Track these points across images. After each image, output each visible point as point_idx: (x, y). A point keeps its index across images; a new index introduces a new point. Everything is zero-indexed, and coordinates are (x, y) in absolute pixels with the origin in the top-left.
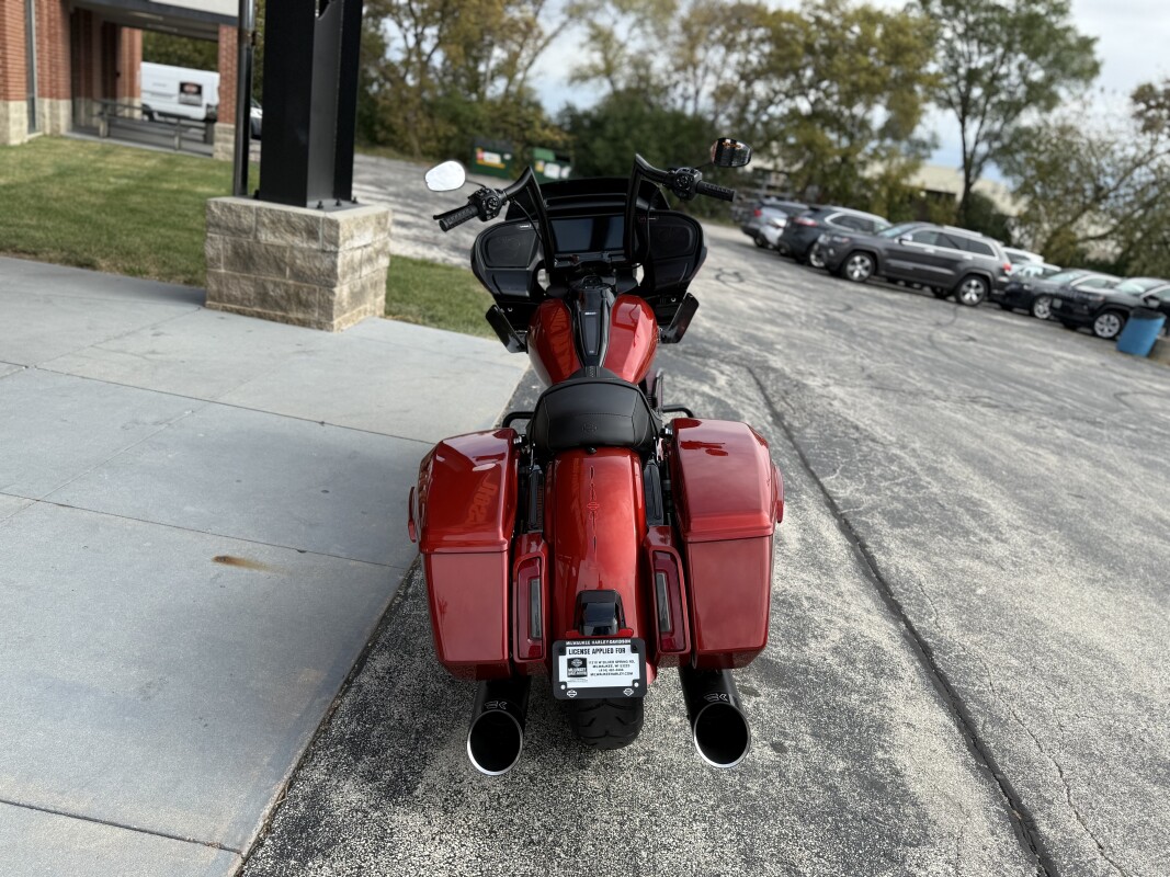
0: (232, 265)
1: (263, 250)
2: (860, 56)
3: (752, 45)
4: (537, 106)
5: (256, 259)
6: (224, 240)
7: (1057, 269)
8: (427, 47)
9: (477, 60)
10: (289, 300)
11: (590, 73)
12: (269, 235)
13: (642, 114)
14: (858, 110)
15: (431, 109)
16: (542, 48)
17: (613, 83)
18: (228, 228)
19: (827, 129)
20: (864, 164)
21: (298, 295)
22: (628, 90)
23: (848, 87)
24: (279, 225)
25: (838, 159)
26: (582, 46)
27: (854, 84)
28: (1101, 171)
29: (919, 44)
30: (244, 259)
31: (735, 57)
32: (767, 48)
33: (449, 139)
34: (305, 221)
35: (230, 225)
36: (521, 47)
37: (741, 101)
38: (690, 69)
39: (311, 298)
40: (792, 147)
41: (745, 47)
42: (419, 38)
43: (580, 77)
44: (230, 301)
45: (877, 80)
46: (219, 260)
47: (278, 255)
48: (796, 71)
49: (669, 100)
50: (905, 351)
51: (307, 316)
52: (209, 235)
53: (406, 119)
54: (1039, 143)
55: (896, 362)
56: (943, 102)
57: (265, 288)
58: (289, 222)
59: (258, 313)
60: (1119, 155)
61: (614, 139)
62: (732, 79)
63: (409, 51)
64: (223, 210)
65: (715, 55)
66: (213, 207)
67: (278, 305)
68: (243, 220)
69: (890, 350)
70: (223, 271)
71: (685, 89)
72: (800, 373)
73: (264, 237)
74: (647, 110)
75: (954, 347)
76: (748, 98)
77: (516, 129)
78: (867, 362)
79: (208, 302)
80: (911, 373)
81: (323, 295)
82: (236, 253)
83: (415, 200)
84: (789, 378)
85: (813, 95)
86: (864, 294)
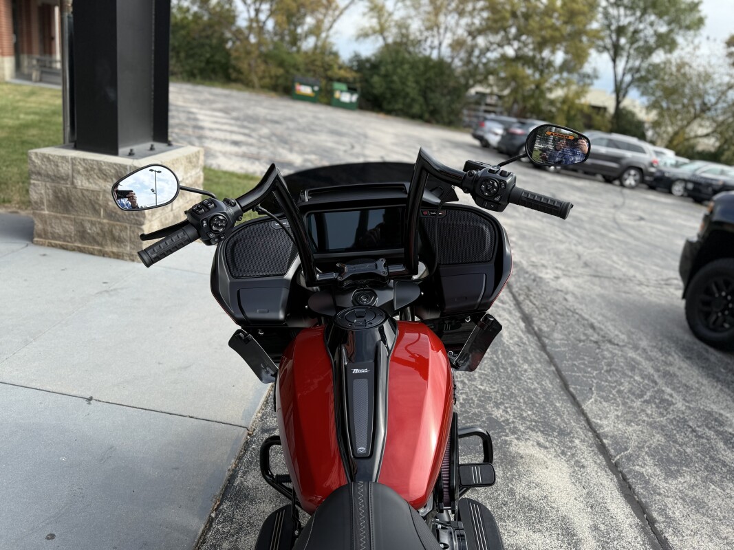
0: (54, 207)
1: (80, 195)
2: (546, 19)
3: (476, 13)
4: (336, 55)
5: (74, 202)
6: (45, 186)
7: (686, 160)
8: (262, 17)
9: (296, 26)
10: (104, 236)
11: (370, 32)
12: (84, 181)
13: (404, 58)
14: (546, 53)
15: (266, 58)
16: (338, 16)
17: (384, 39)
18: (48, 176)
19: (526, 67)
20: (550, 90)
21: (111, 232)
22: (395, 43)
23: (539, 39)
24: (92, 172)
25: (533, 86)
26: (364, 14)
27: (543, 38)
28: (706, 92)
29: (586, 9)
30: (64, 202)
31: (464, 21)
32: (485, 14)
33: (277, 77)
34: (115, 169)
35: (50, 173)
36: (325, 15)
37: (469, 49)
38: (435, 29)
39: (123, 234)
40: (502, 79)
41: (471, 14)
42: (257, 11)
43: (364, 35)
44: (54, 238)
45: (557, 34)
46: (42, 203)
47: (93, 198)
48: (505, 29)
49: (421, 49)
50: (602, 235)
51: (121, 250)
52: (32, 181)
53: (249, 65)
54: (665, 74)
55: (601, 247)
56: (601, 49)
57: (83, 227)
58: (100, 170)
59: (79, 247)
60: (718, 81)
61: (386, 76)
62: (462, 35)
63: (251, 20)
64: (42, 160)
65: (451, 20)
66: (33, 158)
67: (94, 241)
68: (60, 169)
69: (592, 235)
70: (46, 212)
71: (432, 42)
72: (534, 265)
73: (80, 183)
74: (407, 56)
75: (633, 227)
76: (473, 47)
77: (322, 69)
78: (580, 249)
79: (36, 239)
80: (615, 258)
81: (133, 232)
82: (57, 197)
83: (249, 122)
84: (527, 273)
85: (516, 44)
86: (560, 183)
